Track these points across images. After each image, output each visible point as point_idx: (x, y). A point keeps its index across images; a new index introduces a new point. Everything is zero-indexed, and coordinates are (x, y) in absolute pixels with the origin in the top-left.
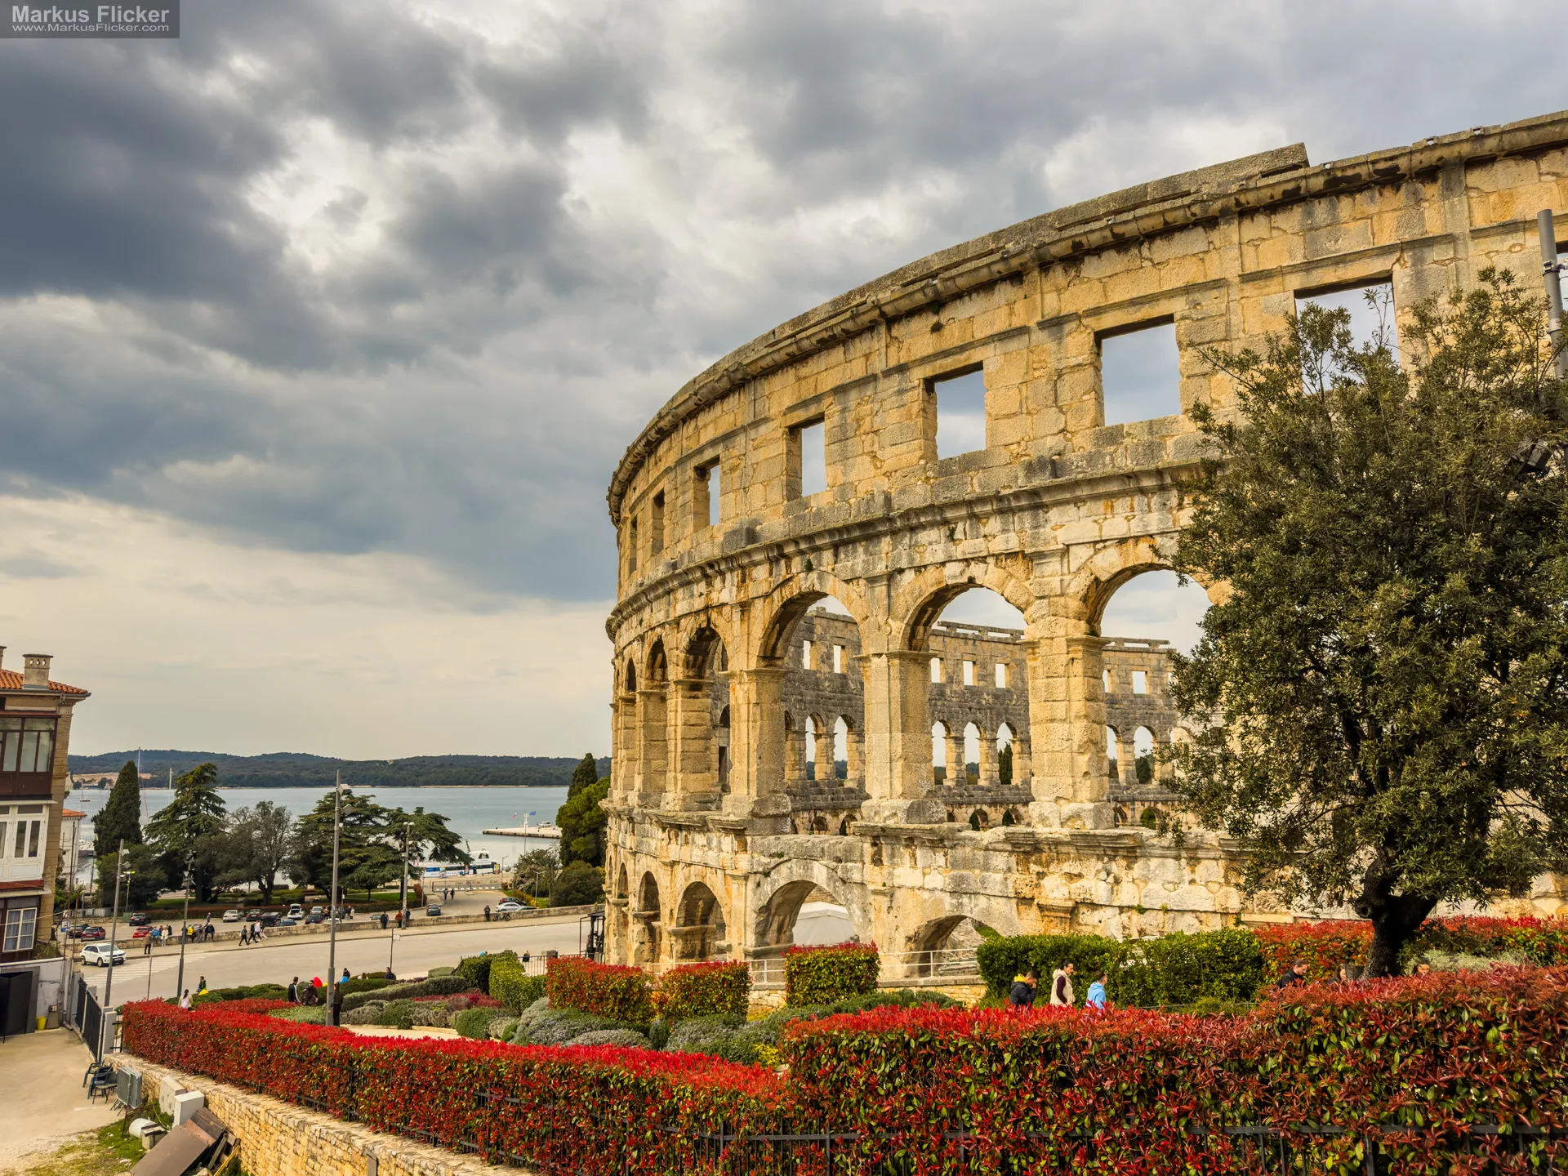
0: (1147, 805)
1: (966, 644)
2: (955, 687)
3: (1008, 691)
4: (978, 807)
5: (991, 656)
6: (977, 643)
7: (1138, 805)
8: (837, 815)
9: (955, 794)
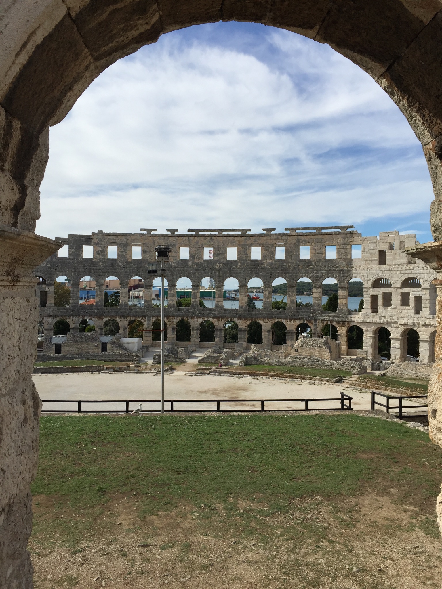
0: (325, 323)
1: (205, 239)
2: (196, 261)
3: (235, 261)
4: (206, 319)
5: (224, 244)
6: (214, 238)
8: (102, 319)
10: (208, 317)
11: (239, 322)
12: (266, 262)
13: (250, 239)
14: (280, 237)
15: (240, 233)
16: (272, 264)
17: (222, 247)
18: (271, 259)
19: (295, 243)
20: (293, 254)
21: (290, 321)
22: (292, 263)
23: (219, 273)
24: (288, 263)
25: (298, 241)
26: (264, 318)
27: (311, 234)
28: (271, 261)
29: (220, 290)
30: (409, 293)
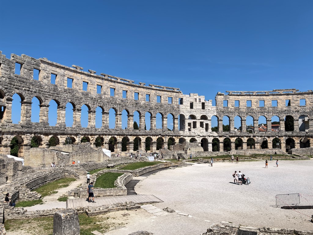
2: (106, 96)
4: (113, 136)
8: (48, 136)
9: (104, 131)
11: (130, 138)
14: (148, 89)
17: (120, 89)
18: (144, 100)
19: (155, 94)
20: (154, 99)
21: (154, 136)
22: (154, 104)
30: (203, 122)
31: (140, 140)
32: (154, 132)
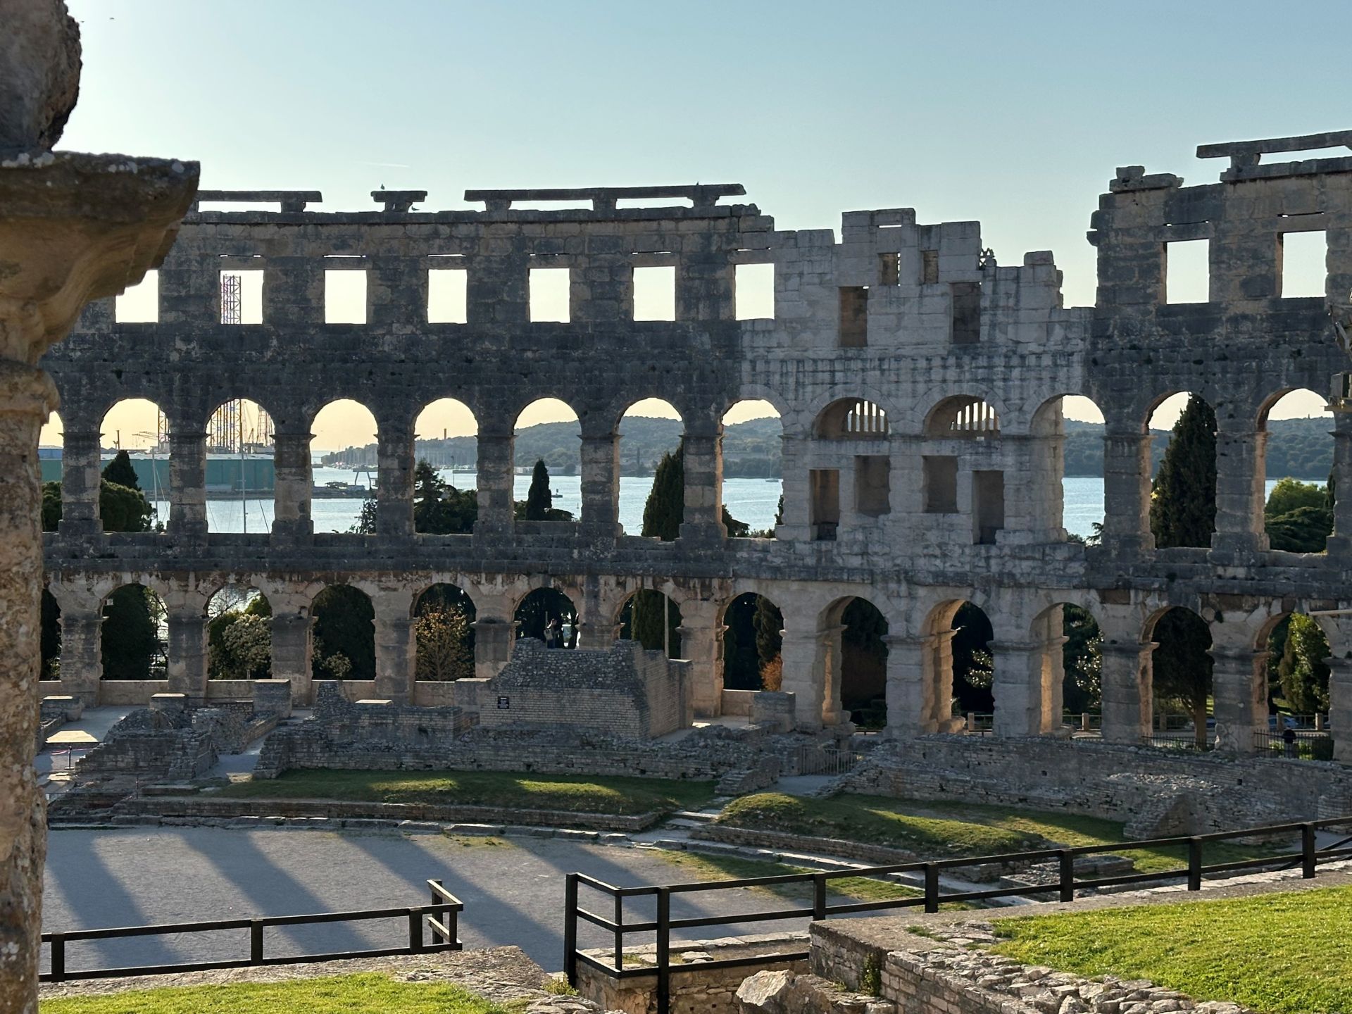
4: (127, 578)
5: (204, 255)
7: (607, 583)
10: (136, 569)
11: (276, 591)
12: (390, 332)
13: (318, 236)
14: (444, 230)
15: (275, 207)
16: (413, 342)
17: (195, 266)
18: (409, 321)
19: (509, 257)
20: (501, 302)
21: (491, 580)
22: (496, 339)
23: (185, 380)
24: (481, 337)
25: (520, 243)
26: (383, 571)
27: (570, 216)
28: (409, 329)
29: (191, 454)
30: (952, 462)
31: (363, 604)
32: (489, 550)
